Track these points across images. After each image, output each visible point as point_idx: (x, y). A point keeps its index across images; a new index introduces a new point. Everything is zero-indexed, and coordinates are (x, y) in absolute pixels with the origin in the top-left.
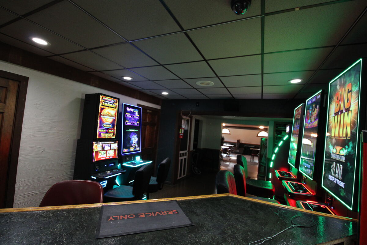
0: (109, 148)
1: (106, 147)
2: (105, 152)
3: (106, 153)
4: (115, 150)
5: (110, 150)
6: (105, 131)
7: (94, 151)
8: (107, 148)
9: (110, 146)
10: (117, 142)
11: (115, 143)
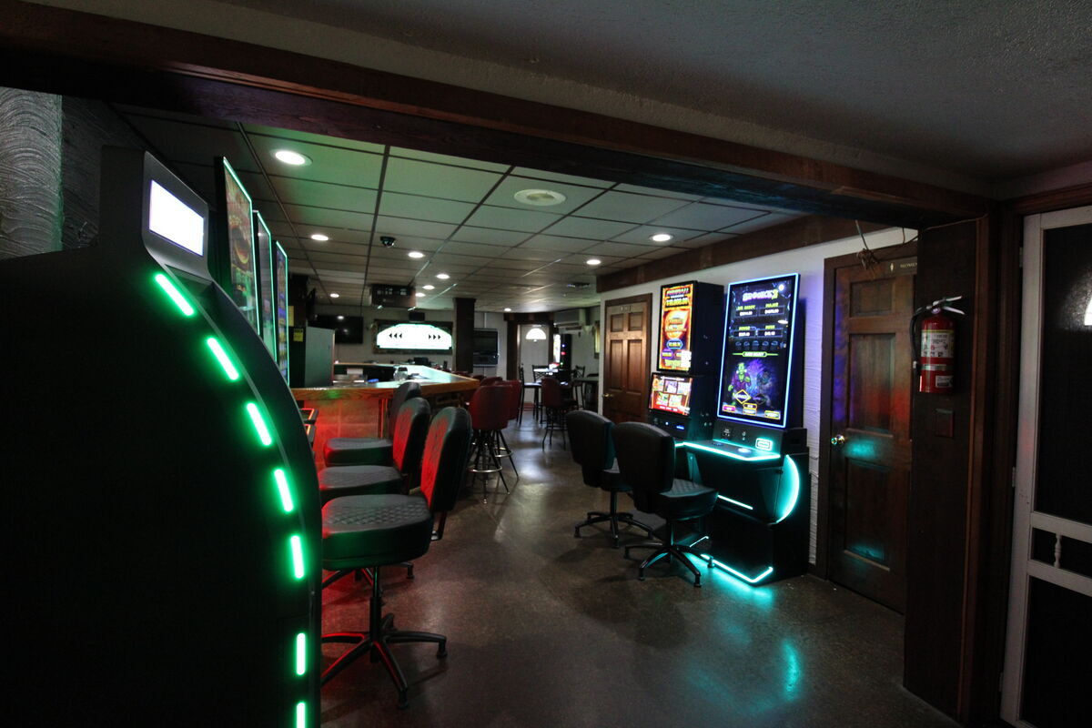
0: (675, 392)
1: (669, 386)
2: (667, 396)
3: (669, 399)
4: (684, 397)
5: (676, 394)
6: (670, 354)
7: (653, 390)
8: (671, 389)
9: (677, 387)
10: (691, 379)
11: (686, 381)
